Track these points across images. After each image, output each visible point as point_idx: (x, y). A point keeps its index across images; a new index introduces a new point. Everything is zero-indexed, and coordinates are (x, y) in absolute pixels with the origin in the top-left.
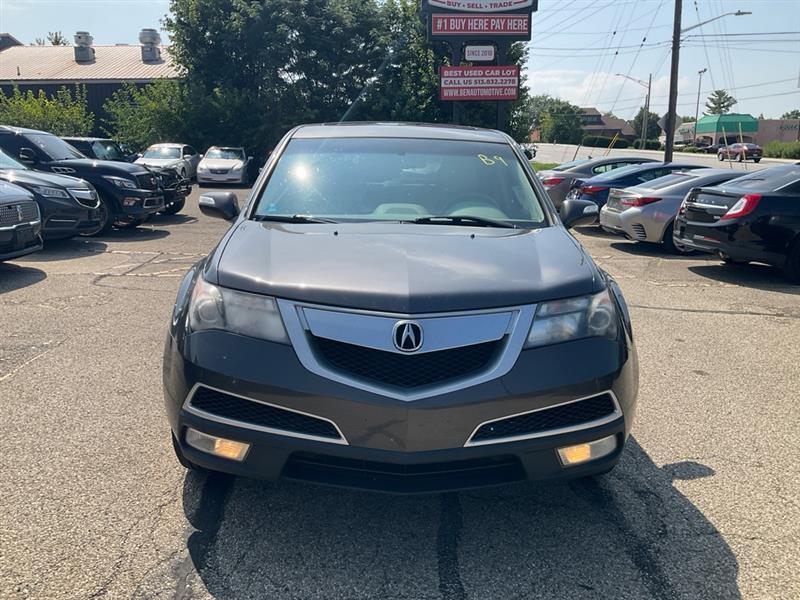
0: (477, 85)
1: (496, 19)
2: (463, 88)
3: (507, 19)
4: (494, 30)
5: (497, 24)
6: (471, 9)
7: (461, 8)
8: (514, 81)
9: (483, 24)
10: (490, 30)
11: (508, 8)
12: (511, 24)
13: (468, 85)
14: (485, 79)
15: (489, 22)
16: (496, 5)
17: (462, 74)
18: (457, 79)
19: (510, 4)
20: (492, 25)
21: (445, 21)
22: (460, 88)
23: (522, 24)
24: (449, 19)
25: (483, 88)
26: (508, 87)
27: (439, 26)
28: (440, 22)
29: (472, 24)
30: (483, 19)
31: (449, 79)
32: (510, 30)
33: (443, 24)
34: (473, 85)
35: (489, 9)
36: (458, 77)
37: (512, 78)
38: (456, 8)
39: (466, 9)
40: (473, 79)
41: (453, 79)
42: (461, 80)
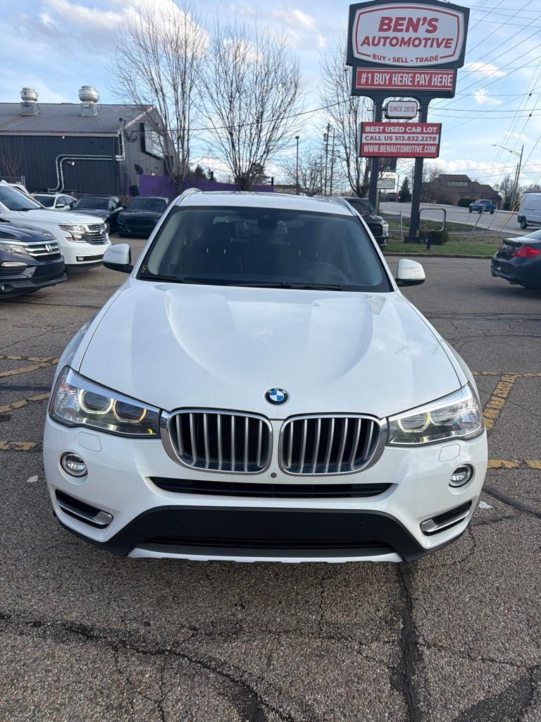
0: (398, 142)
1: (421, 74)
2: (383, 144)
3: (431, 74)
4: (418, 85)
5: (422, 79)
6: (396, 63)
7: (386, 62)
8: (434, 139)
9: (407, 80)
10: (414, 85)
11: (434, 63)
12: (436, 80)
13: (388, 142)
14: (406, 136)
15: (413, 78)
16: (421, 60)
17: (384, 129)
18: (378, 135)
19: (436, 58)
20: (416, 80)
21: (370, 75)
22: (380, 144)
23: (447, 80)
24: (373, 73)
25: (404, 144)
26: (428, 145)
27: (363, 81)
28: (364, 76)
29: (396, 79)
30: (408, 73)
31: (370, 135)
32: (434, 86)
33: (367, 78)
34: (394, 141)
35: (415, 64)
36: (379, 132)
37: (433, 136)
38: (382, 61)
39: (391, 63)
40: (394, 136)
41: (374, 135)
42: (382, 136)
